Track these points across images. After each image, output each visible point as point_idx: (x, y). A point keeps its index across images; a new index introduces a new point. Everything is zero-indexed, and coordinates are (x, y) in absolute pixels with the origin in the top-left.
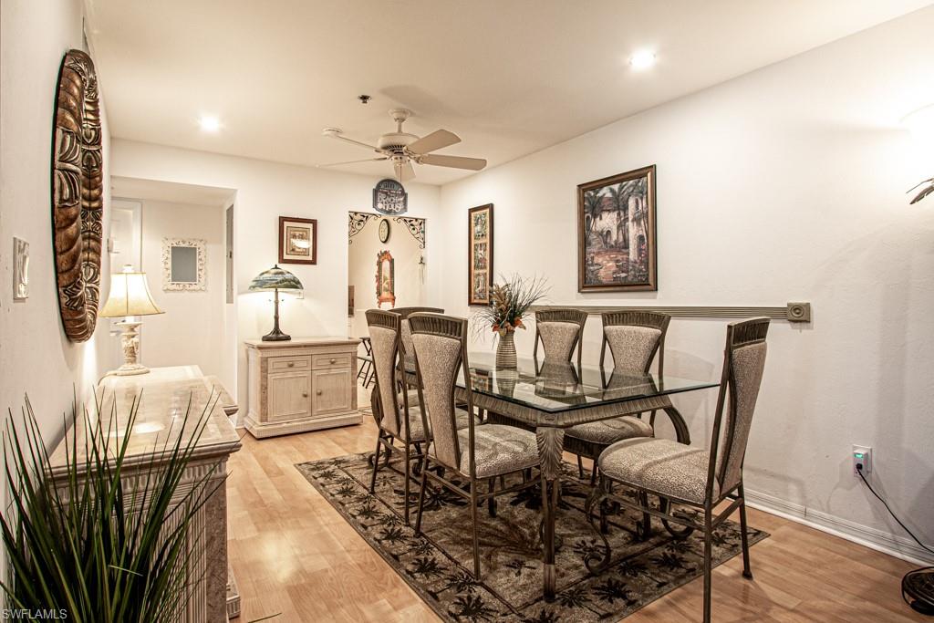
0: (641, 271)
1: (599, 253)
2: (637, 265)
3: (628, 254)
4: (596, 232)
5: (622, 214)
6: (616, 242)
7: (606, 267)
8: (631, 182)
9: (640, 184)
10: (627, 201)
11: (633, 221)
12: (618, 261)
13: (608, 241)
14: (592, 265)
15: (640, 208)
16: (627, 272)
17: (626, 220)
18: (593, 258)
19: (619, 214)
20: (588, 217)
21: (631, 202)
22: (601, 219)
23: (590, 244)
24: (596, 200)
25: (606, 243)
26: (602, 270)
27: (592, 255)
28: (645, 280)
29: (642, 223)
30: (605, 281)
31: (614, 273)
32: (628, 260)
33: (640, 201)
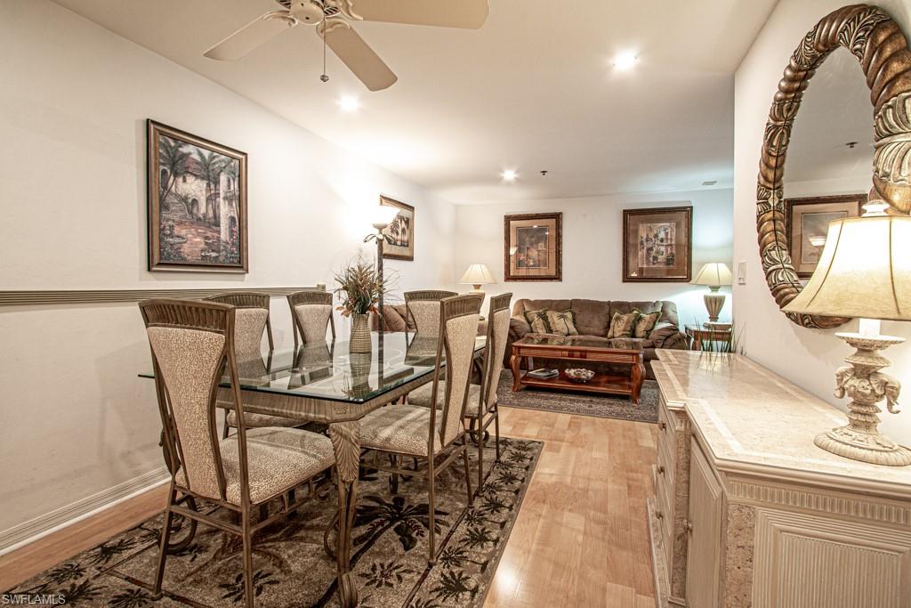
0: (233, 252)
1: (180, 223)
2: (229, 247)
3: (219, 232)
4: (177, 195)
5: (212, 186)
6: (205, 215)
7: (192, 242)
8: (223, 157)
9: (233, 164)
10: (219, 175)
11: (225, 198)
12: (206, 238)
13: (195, 211)
14: (171, 235)
15: (232, 189)
16: (218, 252)
17: (217, 195)
18: (172, 228)
19: (208, 185)
20: (164, 172)
21: (223, 178)
22: (185, 181)
23: (167, 208)
24: (178, 155)
25: (191, 213)
26: (185, 246)
27: (170, 223)
28: (238, 263)
29: (234, 204)
30: (190, 259)
31: (202, 251)
32: (219, 238)
33: (232, 181)
